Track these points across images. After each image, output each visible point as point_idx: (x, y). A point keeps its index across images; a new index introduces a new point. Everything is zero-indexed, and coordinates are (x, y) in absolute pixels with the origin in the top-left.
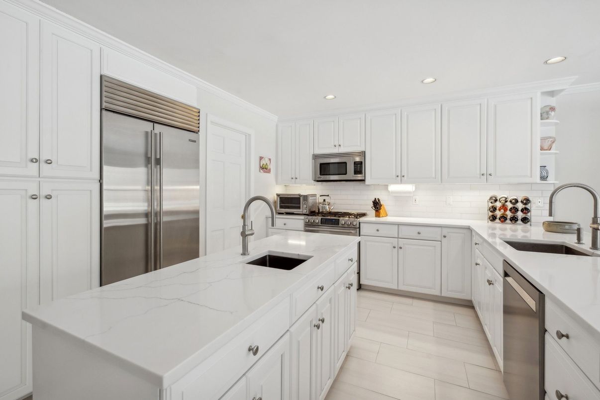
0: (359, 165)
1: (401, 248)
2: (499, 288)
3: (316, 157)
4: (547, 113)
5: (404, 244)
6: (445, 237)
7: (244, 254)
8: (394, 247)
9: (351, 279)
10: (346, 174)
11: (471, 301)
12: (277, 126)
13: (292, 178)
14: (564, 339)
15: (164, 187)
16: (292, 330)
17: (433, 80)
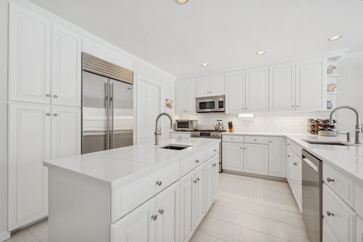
0: (221, 103)
1: (245, 148)
2: (300, 166)
3: (197, 99)
4: (331, 70)
5: (247, 146)
6: (270, 142)
7: (156, 144)
8: (241, 148)
9: (215, 162)
10: (214, 108)
11: (286, 179)
12: (176, 82)
13: (184, 111)
14: (331, 182)
15: (115, 117)
16: (181, 180)
17: (263, 52)
